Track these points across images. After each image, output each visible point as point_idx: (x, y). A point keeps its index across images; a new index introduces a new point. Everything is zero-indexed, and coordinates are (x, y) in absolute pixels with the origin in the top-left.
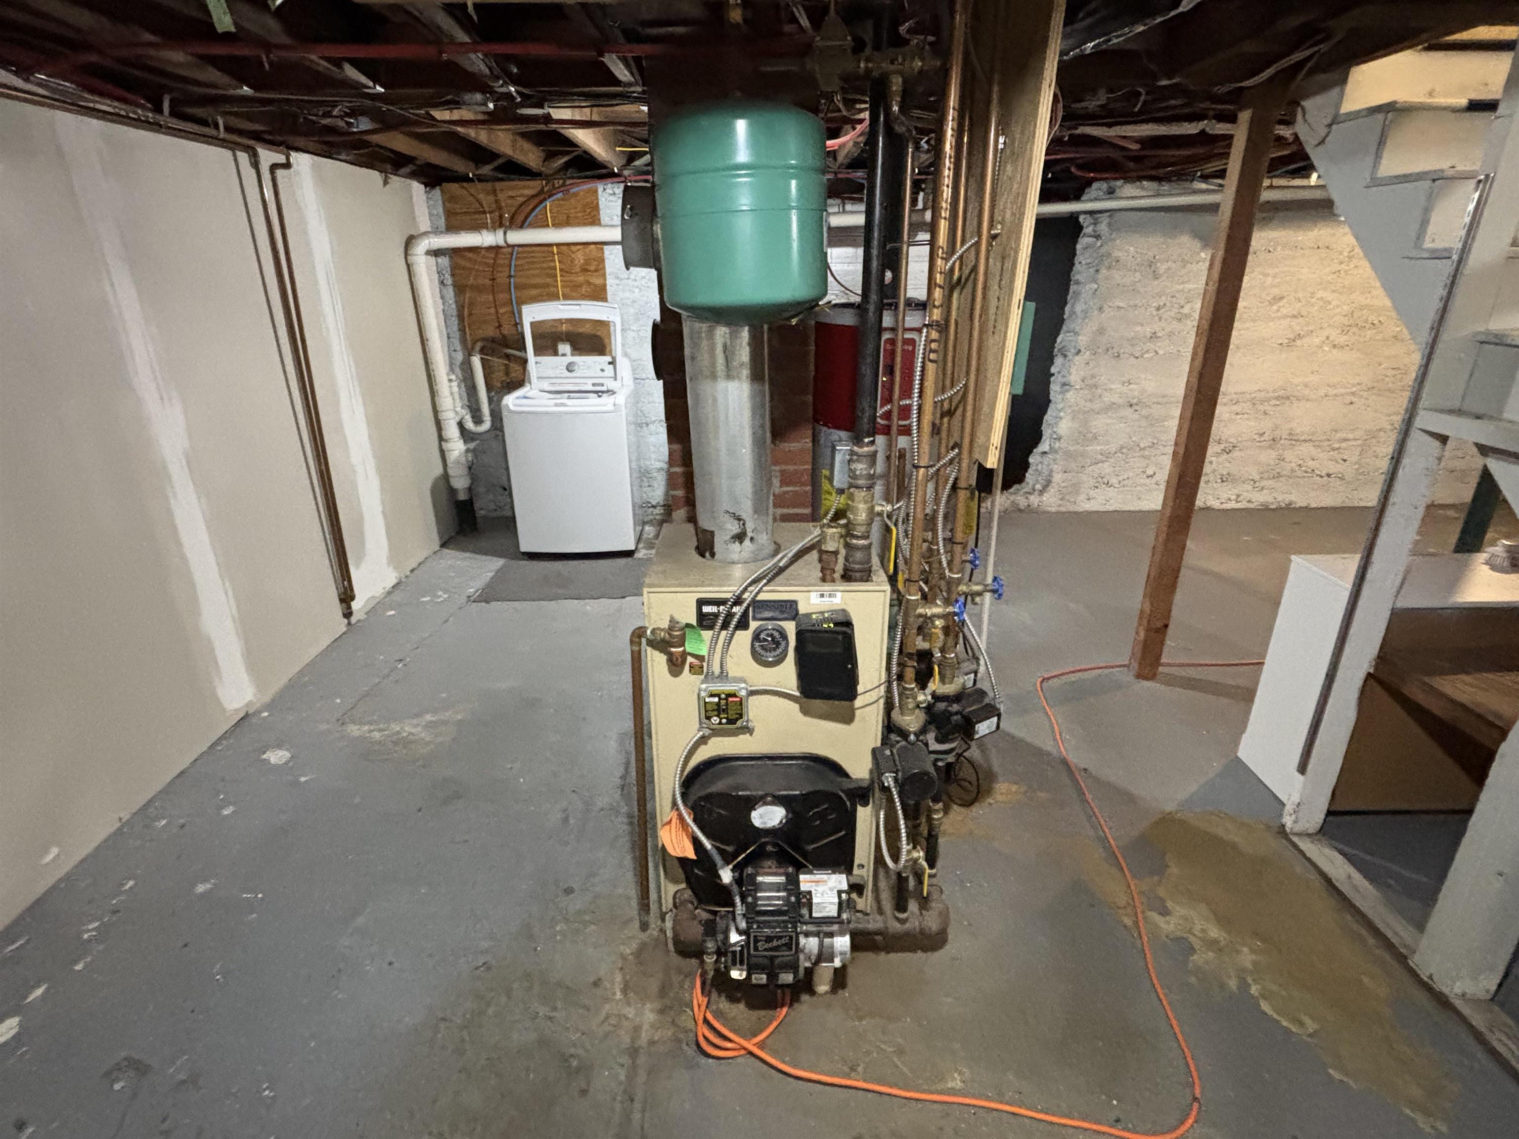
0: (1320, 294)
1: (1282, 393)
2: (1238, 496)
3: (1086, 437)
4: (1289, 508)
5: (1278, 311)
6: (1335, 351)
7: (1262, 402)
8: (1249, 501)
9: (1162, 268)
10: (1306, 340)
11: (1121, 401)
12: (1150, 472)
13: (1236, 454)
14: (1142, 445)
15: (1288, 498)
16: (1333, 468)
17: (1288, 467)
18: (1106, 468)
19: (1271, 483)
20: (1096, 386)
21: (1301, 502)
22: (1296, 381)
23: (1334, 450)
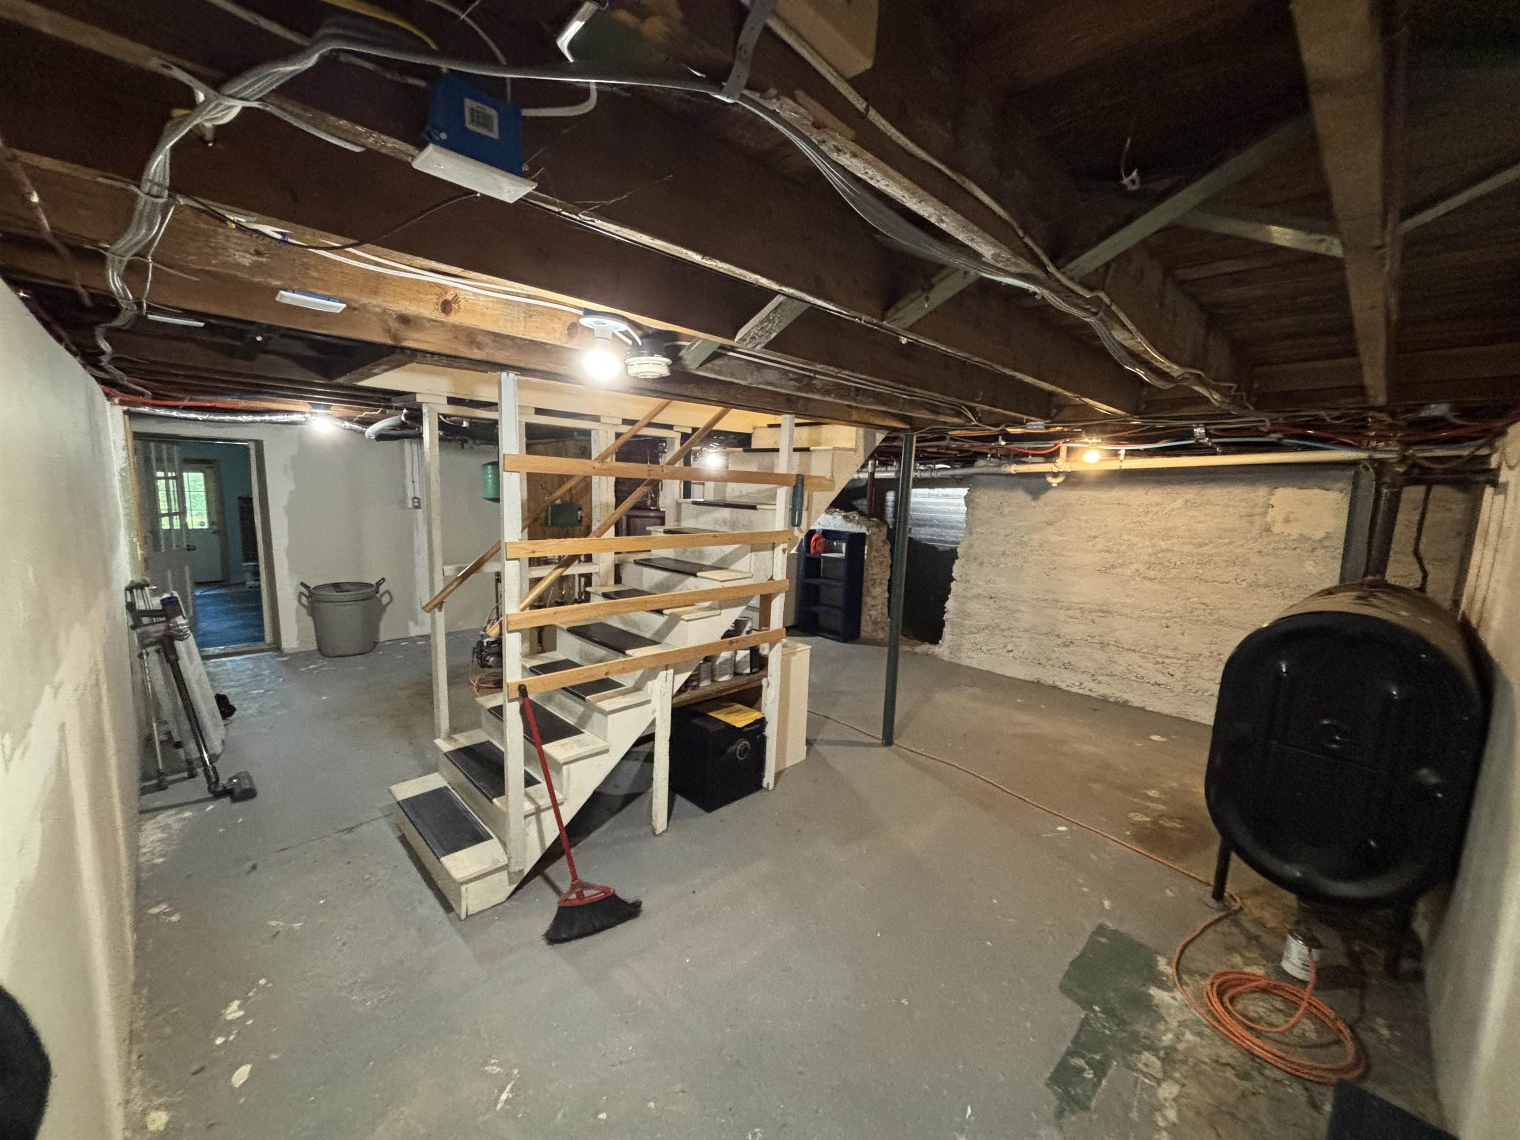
0: (1126, 537)
1: (1104, 608)
2: (1081, 684)
3: (964, 614)
4: (1124, 705)
5: (1094, 546)
6: (1146, 582)
7: (1091, 612)
8: (1090, 690)
9: (1006, 510)
10: (1119, 570)
11: (984, 594)
12: (1009, 648)
13: (1072, 648)
14: (1002, 627)
15: (1126, 697)
16: (1162, 679)
17: (1121, 668)
18: (979, 638)
19: (1106, 678)
20: (968, 581)
21: (1136, 702)
22: (1114, 600)
23: (1158, 663)
